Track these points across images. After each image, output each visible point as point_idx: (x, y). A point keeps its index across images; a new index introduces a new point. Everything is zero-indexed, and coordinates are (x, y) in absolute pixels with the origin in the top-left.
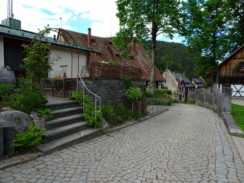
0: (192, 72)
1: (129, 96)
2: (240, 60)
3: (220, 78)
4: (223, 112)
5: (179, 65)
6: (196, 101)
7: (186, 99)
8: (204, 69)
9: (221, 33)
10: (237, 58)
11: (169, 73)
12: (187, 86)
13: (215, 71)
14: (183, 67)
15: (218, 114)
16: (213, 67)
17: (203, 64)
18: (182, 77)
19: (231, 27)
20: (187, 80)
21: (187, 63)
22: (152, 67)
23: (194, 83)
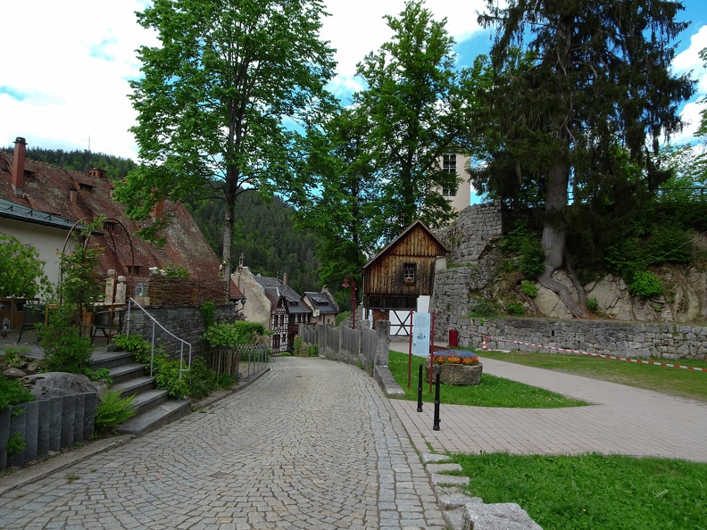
0: (302, 272)
1: (214, 340)
2: (405, 259)
3: (368, 294)
4: (376, 367)
5: (268, 253)
6: (321, 350)
7: (291, 345)
8: (334, 272)
9: (367, 192)
10: (398, 253)
11: (246, 275)
12: (292, 310)
13: (356, 276)
14: (278, 260)
15: (368, 372)
16: (352, 266)
17: (331, 258)
18: (281, 288)
19: (386, 181)
20: (293, 295)
21: (289, 247)
22: (224, 268)
23: (310, 305)
